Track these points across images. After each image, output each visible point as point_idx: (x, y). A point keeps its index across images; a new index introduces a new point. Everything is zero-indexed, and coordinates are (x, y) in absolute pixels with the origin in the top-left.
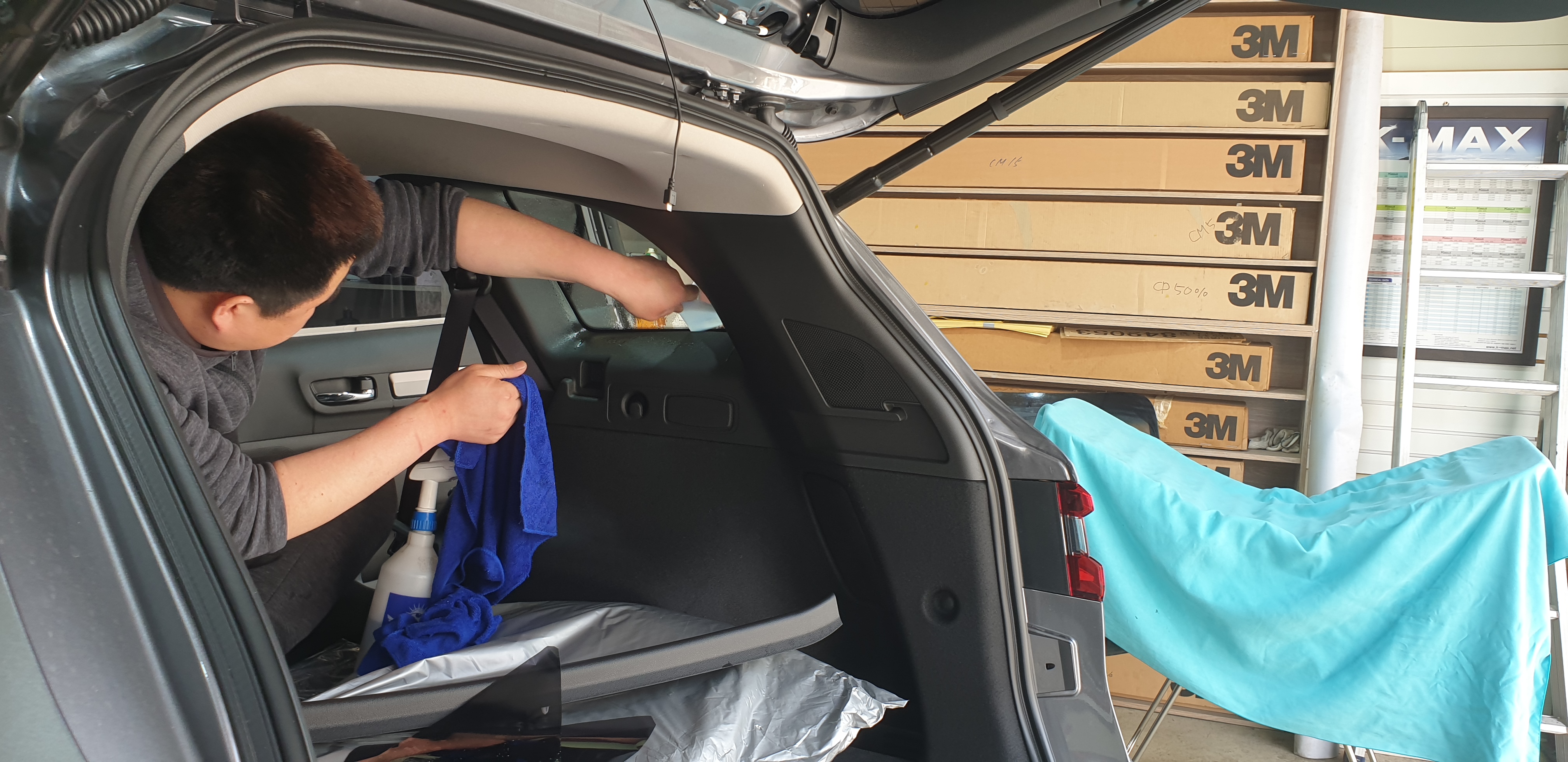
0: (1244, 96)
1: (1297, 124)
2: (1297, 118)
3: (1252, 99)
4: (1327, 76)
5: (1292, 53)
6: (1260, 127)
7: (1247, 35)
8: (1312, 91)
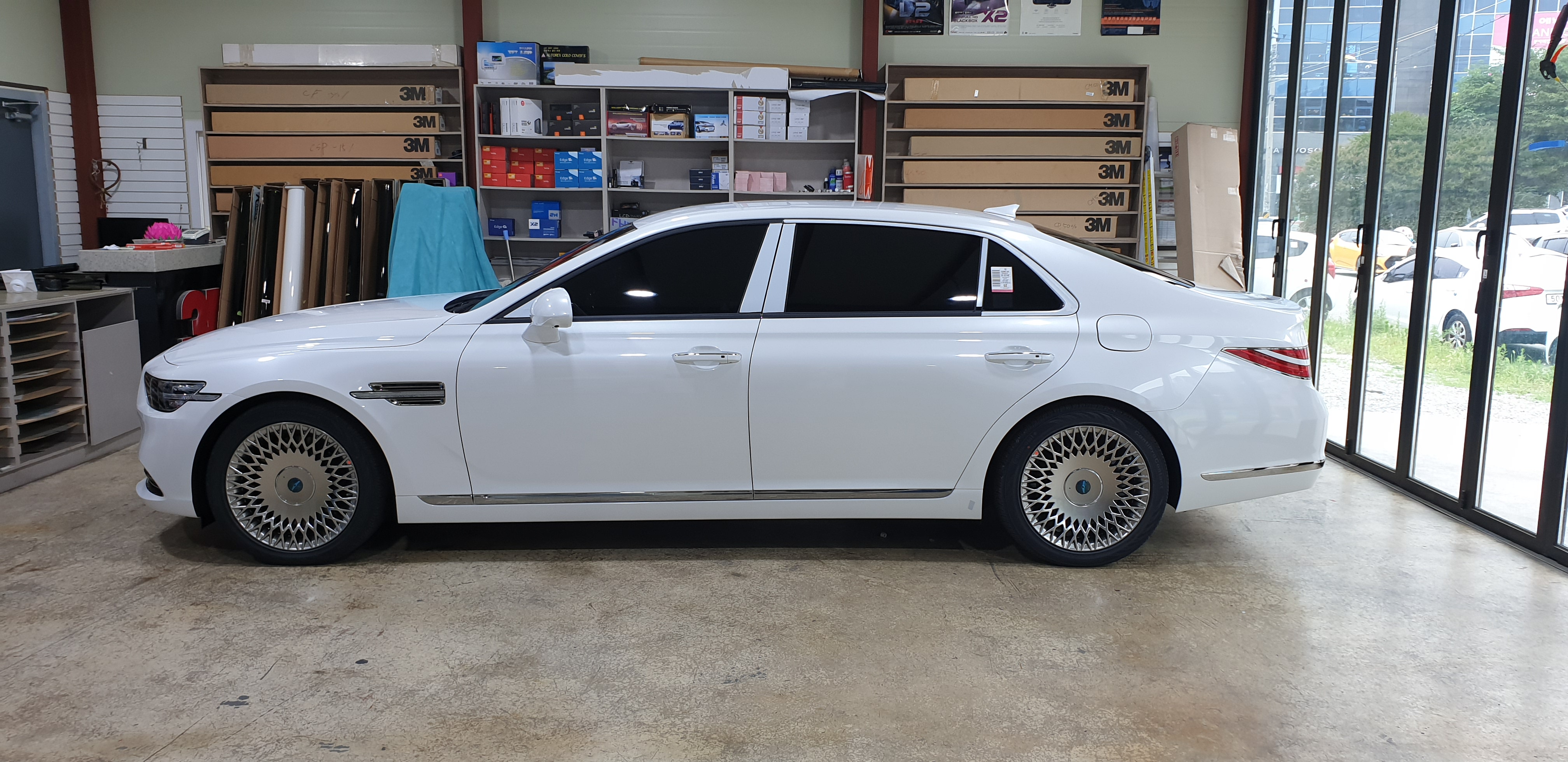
0: (1107, 143)
1: (1129, 155)
2: (1129, 152)
3: (1111, 145)
4: (1139, 135)
5: (1127, 125)
6: (1114, 156)
7: (1109, 117)
8: (1135, 141)
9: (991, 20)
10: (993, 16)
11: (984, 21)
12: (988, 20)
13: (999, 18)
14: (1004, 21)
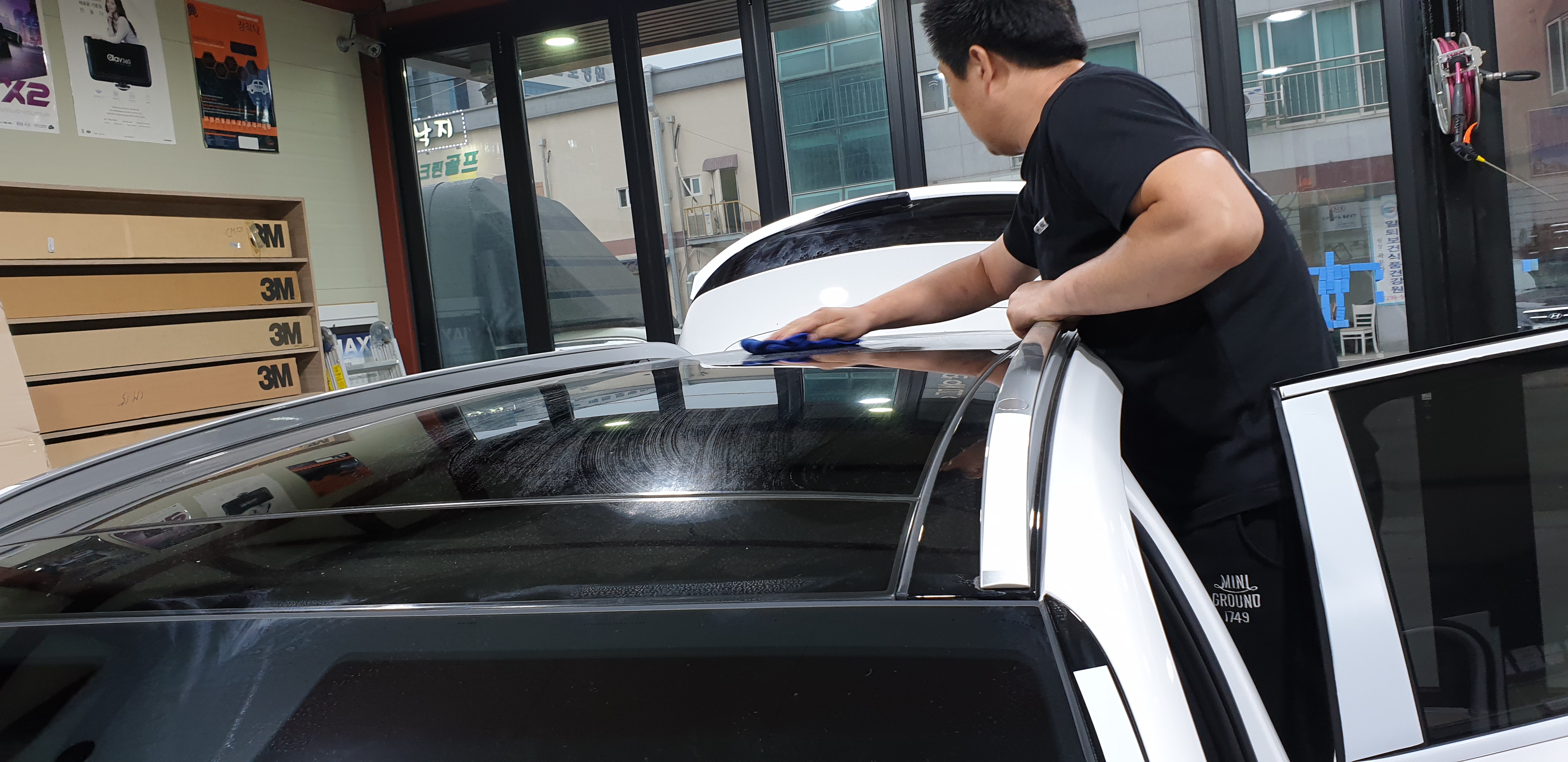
0: (271, 328)
1: (301, 346)
2: (300, 341)
3: (276, 330)
4: (311, 311)
5: (292, 296)
6: (284, 349)
8: (305, 321)
9: (22, 100)
10: (24, 92)
11: (8, 99)
12: (15, 99)
13: (35, 98)
14: (45, 104)
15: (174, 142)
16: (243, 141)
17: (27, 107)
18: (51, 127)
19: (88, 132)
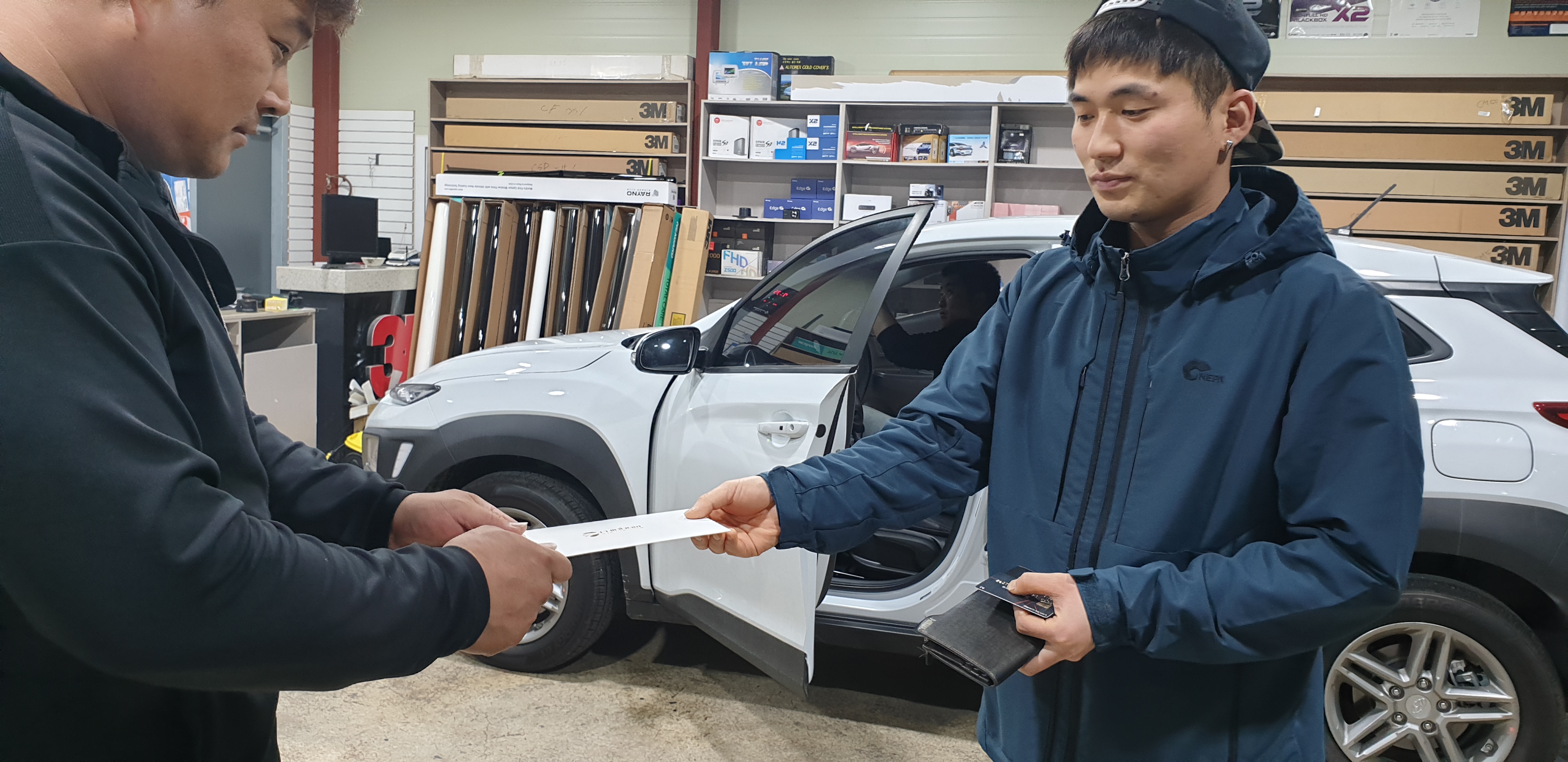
0: (1510, 181)
2: (1543, 193)
3: (1516, 183)
4: (1562, 171)
5: (1540, 157)
6: (1520, 198)
7: (1514, 146)
8: (1552, 178)
9: (1346, 19)
10: (1349, 14)
11: (1337, 19)
12: (1342, 19)
13: (1358, 16)
14: (1365, 19)
15: (1475, 36)
16: (1554, 29)
17: (1349, 22)
18: (1366, 34)
19: (1396, 35)
